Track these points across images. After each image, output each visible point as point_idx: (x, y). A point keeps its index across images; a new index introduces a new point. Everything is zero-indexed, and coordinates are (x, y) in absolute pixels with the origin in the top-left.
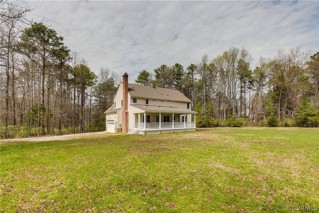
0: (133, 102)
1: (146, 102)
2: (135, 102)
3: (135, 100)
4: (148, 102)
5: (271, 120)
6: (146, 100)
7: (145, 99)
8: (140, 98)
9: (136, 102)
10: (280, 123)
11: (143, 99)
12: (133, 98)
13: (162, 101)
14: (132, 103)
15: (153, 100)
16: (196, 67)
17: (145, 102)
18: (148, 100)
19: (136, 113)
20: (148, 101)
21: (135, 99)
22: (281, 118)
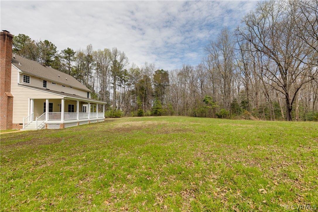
0: (24, 81)
1: (44, 84)
2: (26, 82)
3: (27, 78)
4: (45, 85)
5: (140, 111)
6: (44, 81)
7: (42, 79)
8: (34, 77)
9: (28, 82)
10: (144, 114)
11: (40, 79)
12: (24, 76)
13: (64, 86)
14: (23, 83)
15: (52, 83)
16: (74, 53)
17: (42, 84)
18: (46, 81)
19: (35, 99)
20: (46, 83)
21: (27, 76)
22: (145, 110)
